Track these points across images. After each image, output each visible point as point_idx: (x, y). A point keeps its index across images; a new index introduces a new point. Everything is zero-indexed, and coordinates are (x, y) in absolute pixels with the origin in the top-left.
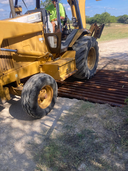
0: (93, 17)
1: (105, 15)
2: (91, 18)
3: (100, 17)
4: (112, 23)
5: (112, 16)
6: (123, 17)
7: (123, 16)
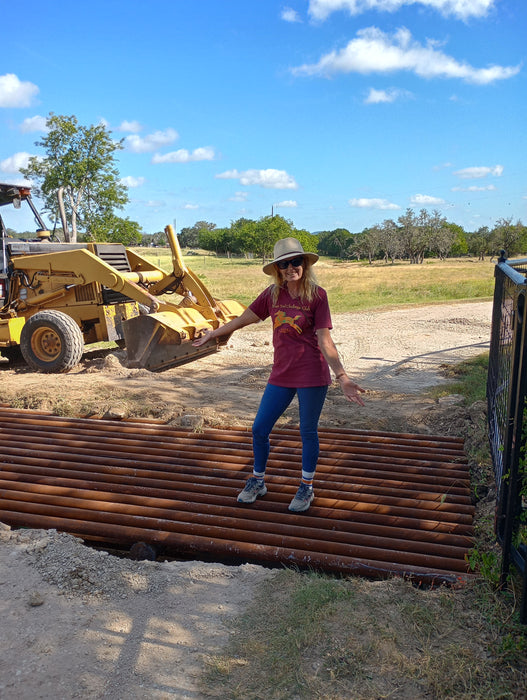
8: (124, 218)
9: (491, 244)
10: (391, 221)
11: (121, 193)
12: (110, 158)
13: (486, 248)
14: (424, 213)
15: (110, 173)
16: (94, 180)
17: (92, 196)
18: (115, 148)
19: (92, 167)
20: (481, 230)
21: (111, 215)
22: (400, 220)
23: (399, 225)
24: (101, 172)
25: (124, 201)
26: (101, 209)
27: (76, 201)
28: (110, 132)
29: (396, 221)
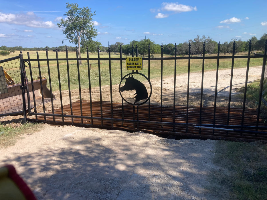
0: (129, 44)
1: (147, 43)
2: (127, 45)
3: (141, 45)
4: (156, 53)
5: (156, 45)
6: (168, 47)
7: (167, 45)
8: (96, 41)
9: (229, 48)
10: (191, 40)
11: (95, 32)
12: (91, 19)
13: (227, 50)
14: (204, 37)
15: (91, 24)
16: (86, 27)
17: (85, 33)
18: (93, 15)
19: (85, 23)
20: (225, 43)
21: (91, 40)
22: (195, 40)
23: (194, 42)
24: (88, 24)
25: (96, 35)
26: (88, 38)
27: (79, 35)
28: (90, 9)
29: (193, 40)
